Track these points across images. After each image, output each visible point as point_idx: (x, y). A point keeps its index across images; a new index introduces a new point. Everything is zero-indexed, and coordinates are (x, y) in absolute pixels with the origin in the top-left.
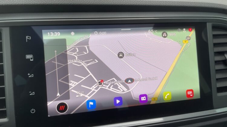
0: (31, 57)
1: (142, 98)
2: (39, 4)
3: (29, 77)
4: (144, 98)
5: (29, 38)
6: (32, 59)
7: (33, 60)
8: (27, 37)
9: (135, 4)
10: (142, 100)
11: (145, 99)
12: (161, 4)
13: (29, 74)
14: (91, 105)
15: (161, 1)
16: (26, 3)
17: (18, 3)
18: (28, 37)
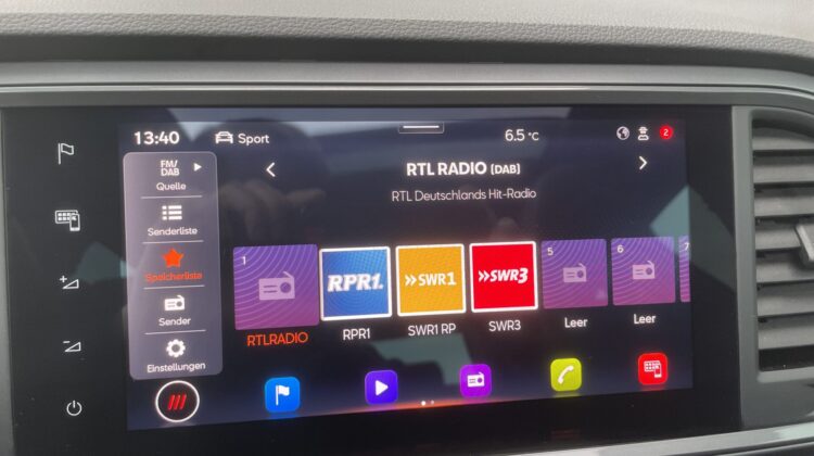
0: (74, 219)
1: (470, 377)
2: (99, 31)
3: (65, 287)
4: (480, 380)
5: (69, 150)
6: (75, 224)
7: (78, 229)
8: (60, 146)
9: (455, 36)
10: (470, 385)
11: (482, 384)
12: (556, 36)
13: (63, 279)
14: (281, 396)
15: (554, 26)
16: (54, 29)
17: (26, 29)
18: (65, 148)
